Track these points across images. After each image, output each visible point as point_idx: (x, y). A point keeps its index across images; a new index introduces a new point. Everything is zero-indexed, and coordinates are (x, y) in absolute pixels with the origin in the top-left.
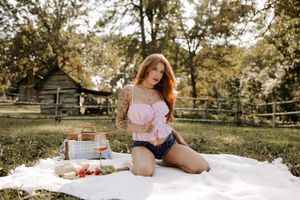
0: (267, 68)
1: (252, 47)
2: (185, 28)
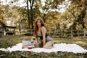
0: (68, 20)
1: (63, 13)
2: (42, 5)
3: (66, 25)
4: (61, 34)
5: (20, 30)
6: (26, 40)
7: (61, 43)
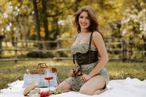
3: (139, 25)
4: (126, 50)
5: (13, 44)
6: (32, 73)
7: (125, 78)
